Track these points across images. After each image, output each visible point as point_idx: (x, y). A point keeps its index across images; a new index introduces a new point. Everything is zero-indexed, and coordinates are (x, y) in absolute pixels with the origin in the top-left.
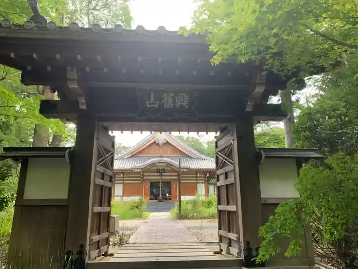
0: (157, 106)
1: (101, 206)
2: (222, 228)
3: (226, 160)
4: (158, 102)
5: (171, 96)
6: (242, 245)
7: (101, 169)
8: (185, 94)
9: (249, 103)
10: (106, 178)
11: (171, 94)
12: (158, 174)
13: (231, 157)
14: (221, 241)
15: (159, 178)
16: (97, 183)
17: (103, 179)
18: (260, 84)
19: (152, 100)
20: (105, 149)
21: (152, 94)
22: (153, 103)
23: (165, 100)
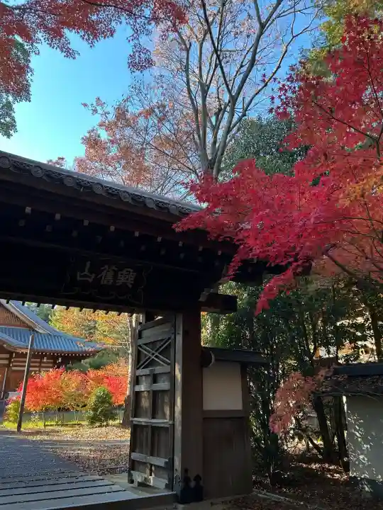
0: (90, 280)
2: (138, 450)
3: (157, 357)
4: (93, 276)
5: (113, 270)
6: (178, 473)
8: (131, 270)
14: (132, 468)
19: (86, 272)
21: (88, 264)
22: (85, 276)
23: (104, 274)
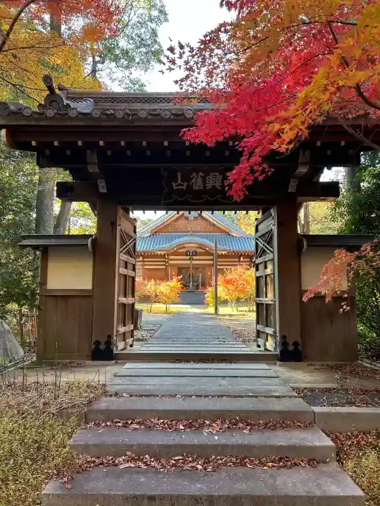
0: (184, 187)
1: (125, 297)
2: (260, 323)
3: (266, 247)
4: (186, 184)
5: (201, 176)
6: (278, 339)
7: (124, 257)
8: (217, 174)
9: (291, 183)
10: (130, 266)
11: (201, 174)
12: (188, 257)
13: (272, 244)
14: (258, 336)
15: (189, 262)
16: (121, 272)
17: (126, 268)
18: (303, 164)
19: (179, 182)
20: (127, 235)
21: (179, 175)
22: (180, 185)
23: (194, 180)
